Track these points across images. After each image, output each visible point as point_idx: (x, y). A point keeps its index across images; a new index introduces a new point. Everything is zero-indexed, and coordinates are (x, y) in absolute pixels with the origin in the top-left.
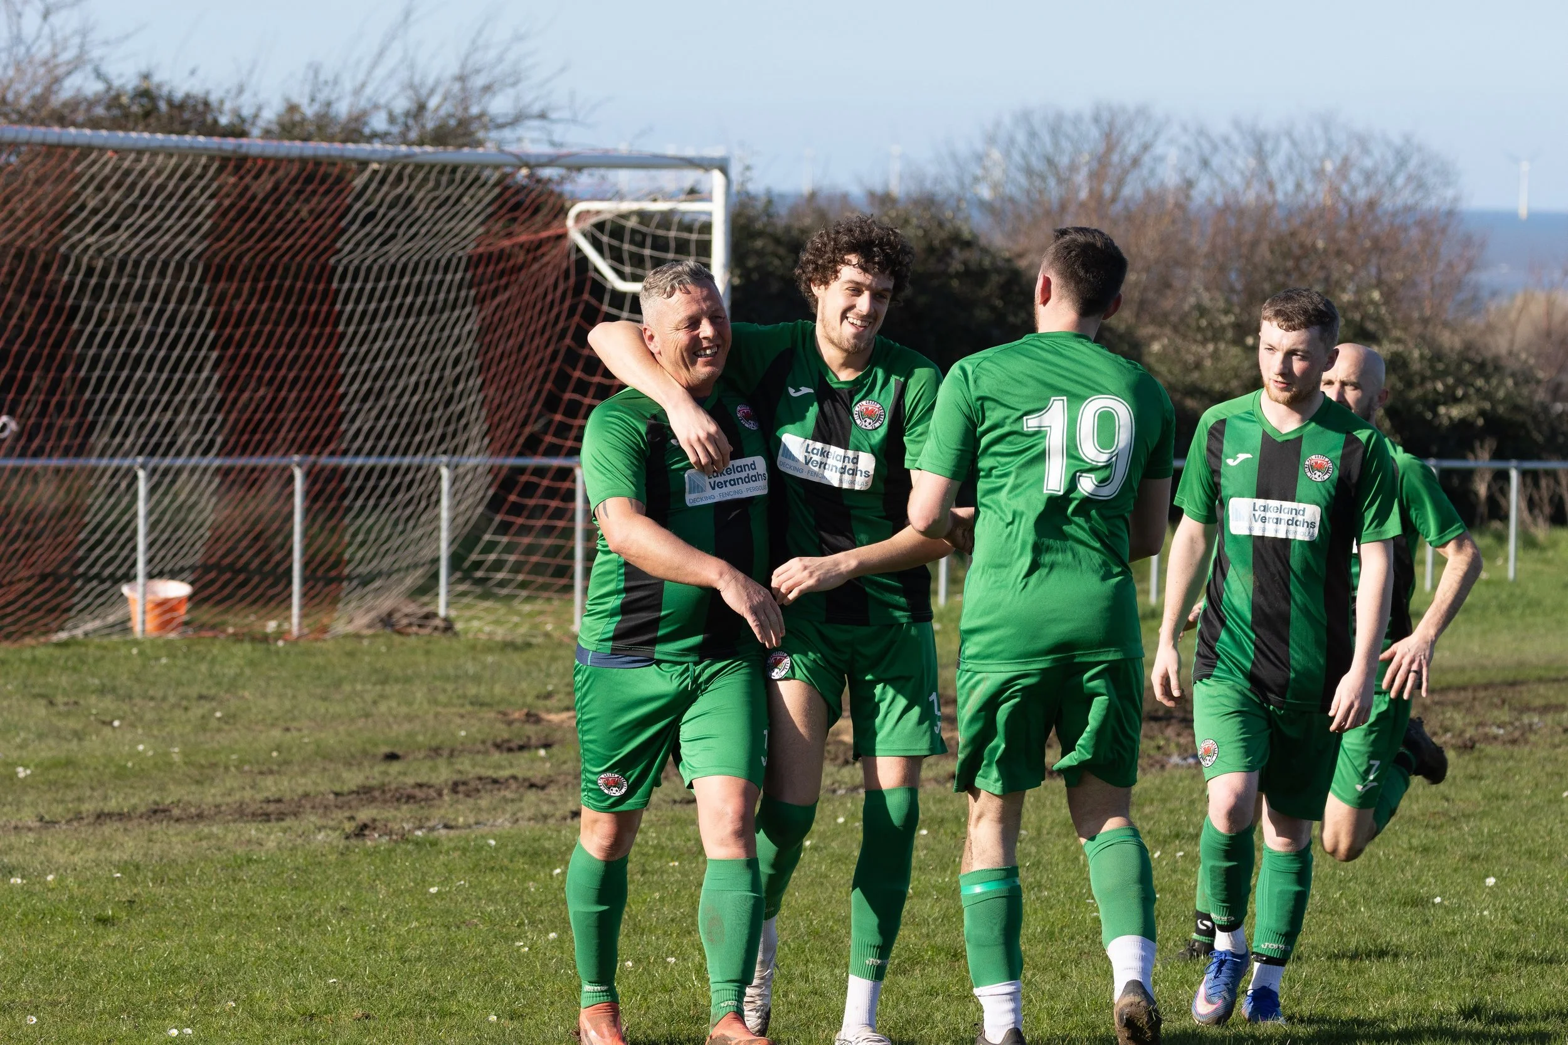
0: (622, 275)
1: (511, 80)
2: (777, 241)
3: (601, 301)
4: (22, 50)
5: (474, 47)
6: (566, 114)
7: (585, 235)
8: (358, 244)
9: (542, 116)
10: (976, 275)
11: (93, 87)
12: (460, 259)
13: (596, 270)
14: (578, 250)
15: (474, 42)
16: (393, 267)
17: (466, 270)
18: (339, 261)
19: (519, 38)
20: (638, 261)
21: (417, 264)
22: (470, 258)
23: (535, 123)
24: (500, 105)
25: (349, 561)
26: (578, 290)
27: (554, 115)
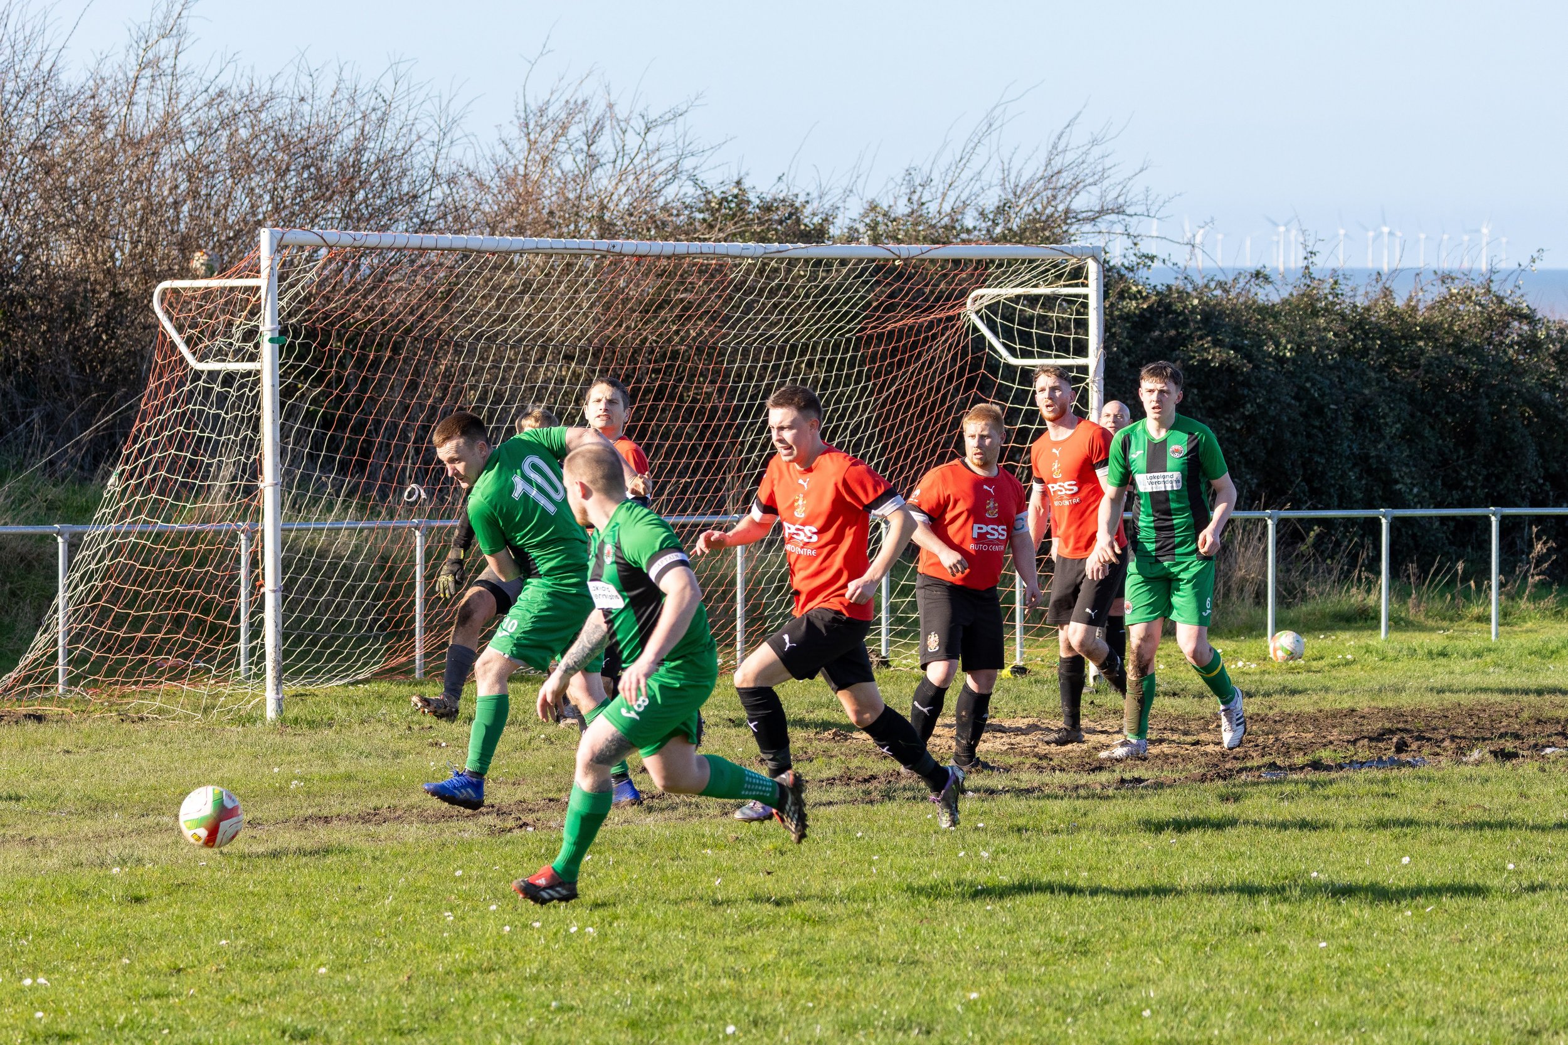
0: (1013, 352)
1: (1091, 180)
2: (1343, 317)
3: (995, 375)
4: (627, 161)
5: (1054, 150)
6: (1139, 209)
7: (981, 318)
8: (742, 329)
9: (1119, 210)
10: (1532, 345)
11: (690, 192)
12: (849, 340)
13: (991, 347)
14: (976, 329)
15: (1055, 147)
16: (782, 349)
17: (856, 349)
18: (729, 343)
19: (1094, 142)
20: (1026, 338)
21: (806, 345)
22: (859, 339)
23: (1113, 217)
24: (1082, 202)
25: (767, 605)
26: (975, 366)
27: (1128, 211)
